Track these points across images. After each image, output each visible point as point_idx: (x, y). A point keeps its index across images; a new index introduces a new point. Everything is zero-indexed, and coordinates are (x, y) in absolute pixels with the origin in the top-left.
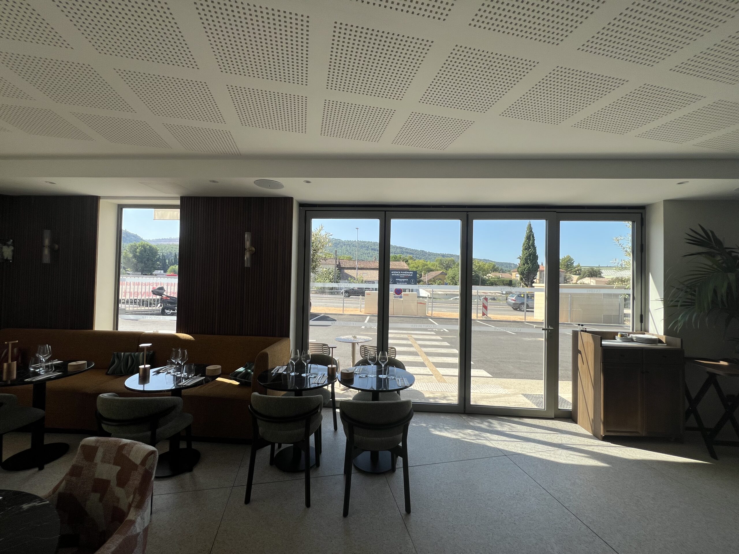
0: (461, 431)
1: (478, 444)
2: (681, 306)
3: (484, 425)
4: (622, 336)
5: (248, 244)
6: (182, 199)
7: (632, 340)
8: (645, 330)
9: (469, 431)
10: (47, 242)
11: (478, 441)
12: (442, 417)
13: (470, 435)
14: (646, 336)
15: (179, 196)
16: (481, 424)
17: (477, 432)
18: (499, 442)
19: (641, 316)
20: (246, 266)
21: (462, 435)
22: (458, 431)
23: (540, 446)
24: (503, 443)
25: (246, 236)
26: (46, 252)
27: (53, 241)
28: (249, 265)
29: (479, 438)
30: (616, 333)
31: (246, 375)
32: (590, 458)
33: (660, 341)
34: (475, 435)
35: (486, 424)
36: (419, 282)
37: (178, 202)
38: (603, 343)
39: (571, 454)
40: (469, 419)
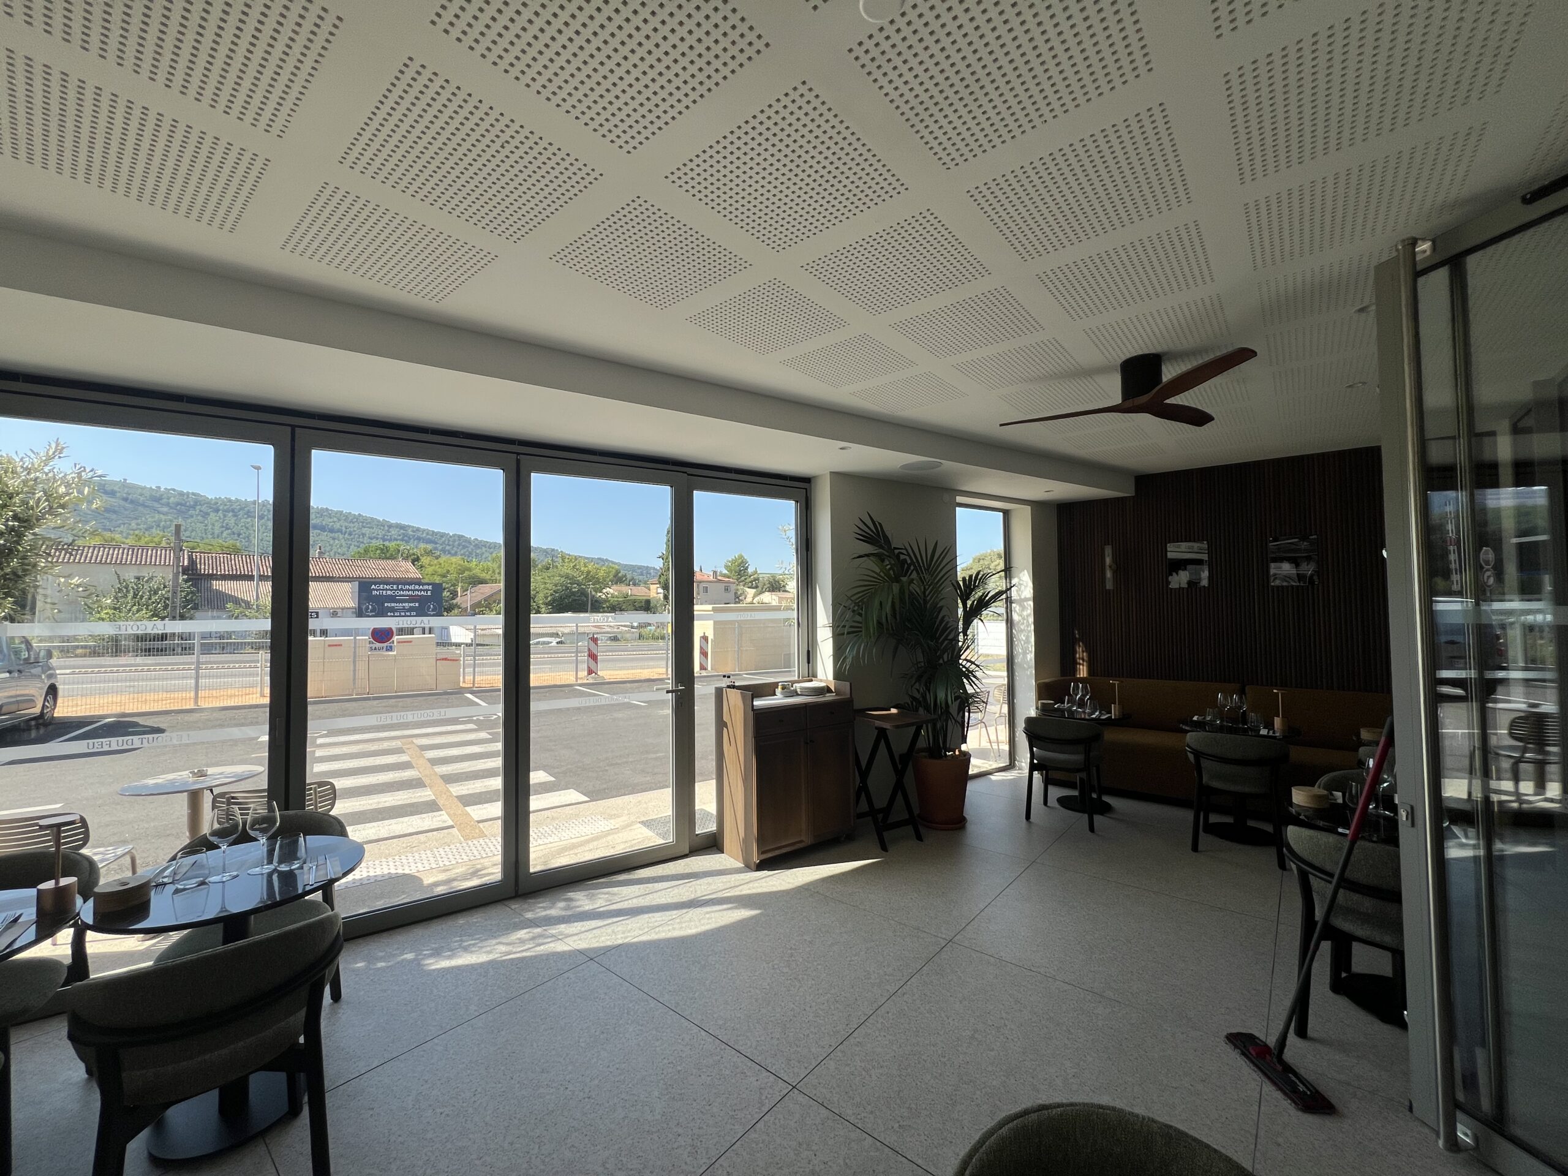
0: (503, 940)
1: (536, 957)
2: (848, 633)
3: (557, 909)
4: (784, 688)
7: (795, 694)
8: (812, 675)
9: (522, 934)
11: (538, 949)
12: (461, 921)
13: (522, 941)
14: (814, 684)
16: (551, 908)
17: (538, 930)
18: (582, 936)
19: (808, 652)
21: (503, 948)
22: (494, 942)
23: (658, 917)
24: (590, 935)
29: (541, 941)
30: (776, 685)
32: (736, 908)
33: (829, 690)
34: (533, 938)
35: (561, 904)
36: (449, 610)
38: (755, 703)
39: (707, 913)
40: (526, 906)
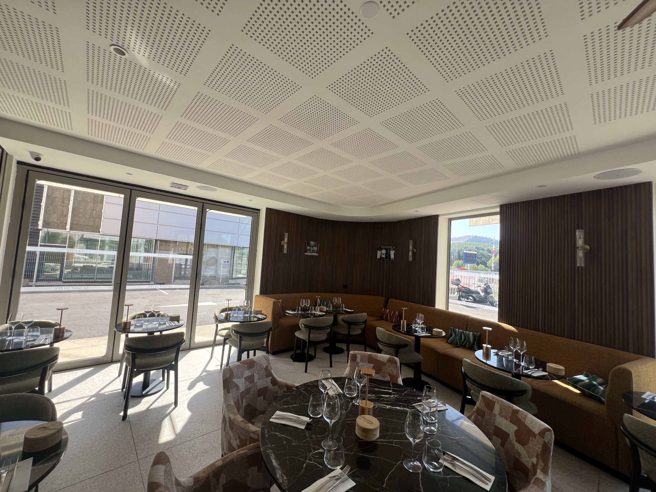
5: (580, 242)
6: (502, 206)
10: (411, 247)
15: (499, 204)
20: (578, 265)
25: (577, 233)
26: (411, 254)
27: (414, 247)
28: (583, 265)
31: (589, 386)
37: (498, 210)
